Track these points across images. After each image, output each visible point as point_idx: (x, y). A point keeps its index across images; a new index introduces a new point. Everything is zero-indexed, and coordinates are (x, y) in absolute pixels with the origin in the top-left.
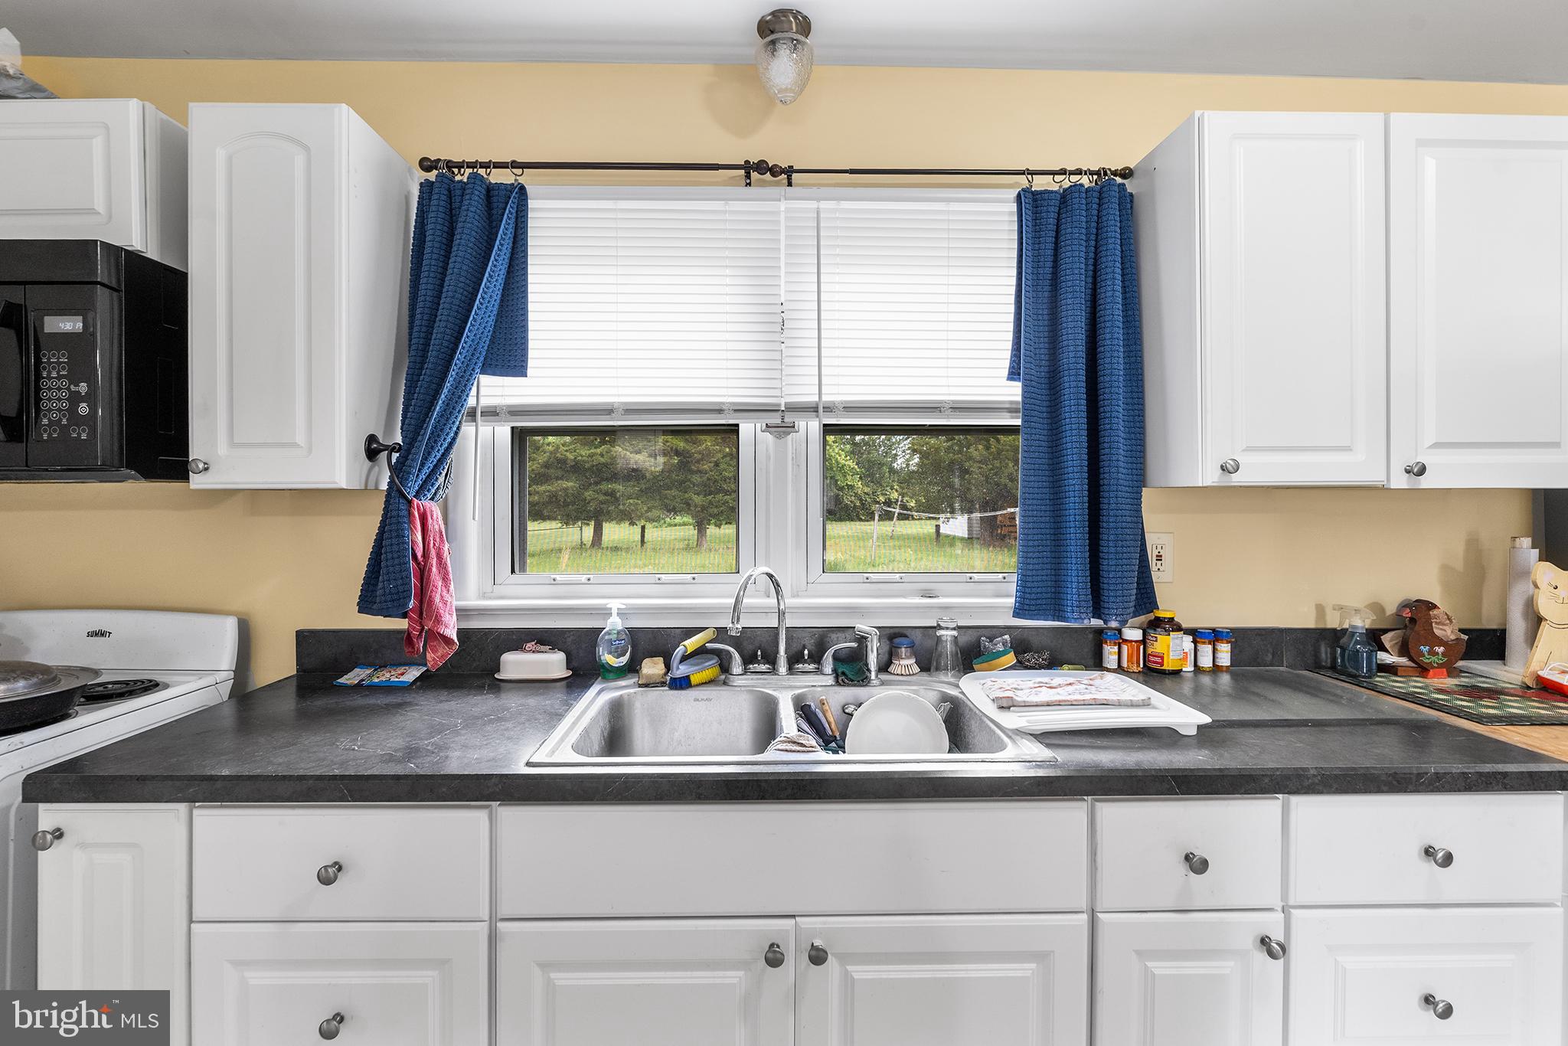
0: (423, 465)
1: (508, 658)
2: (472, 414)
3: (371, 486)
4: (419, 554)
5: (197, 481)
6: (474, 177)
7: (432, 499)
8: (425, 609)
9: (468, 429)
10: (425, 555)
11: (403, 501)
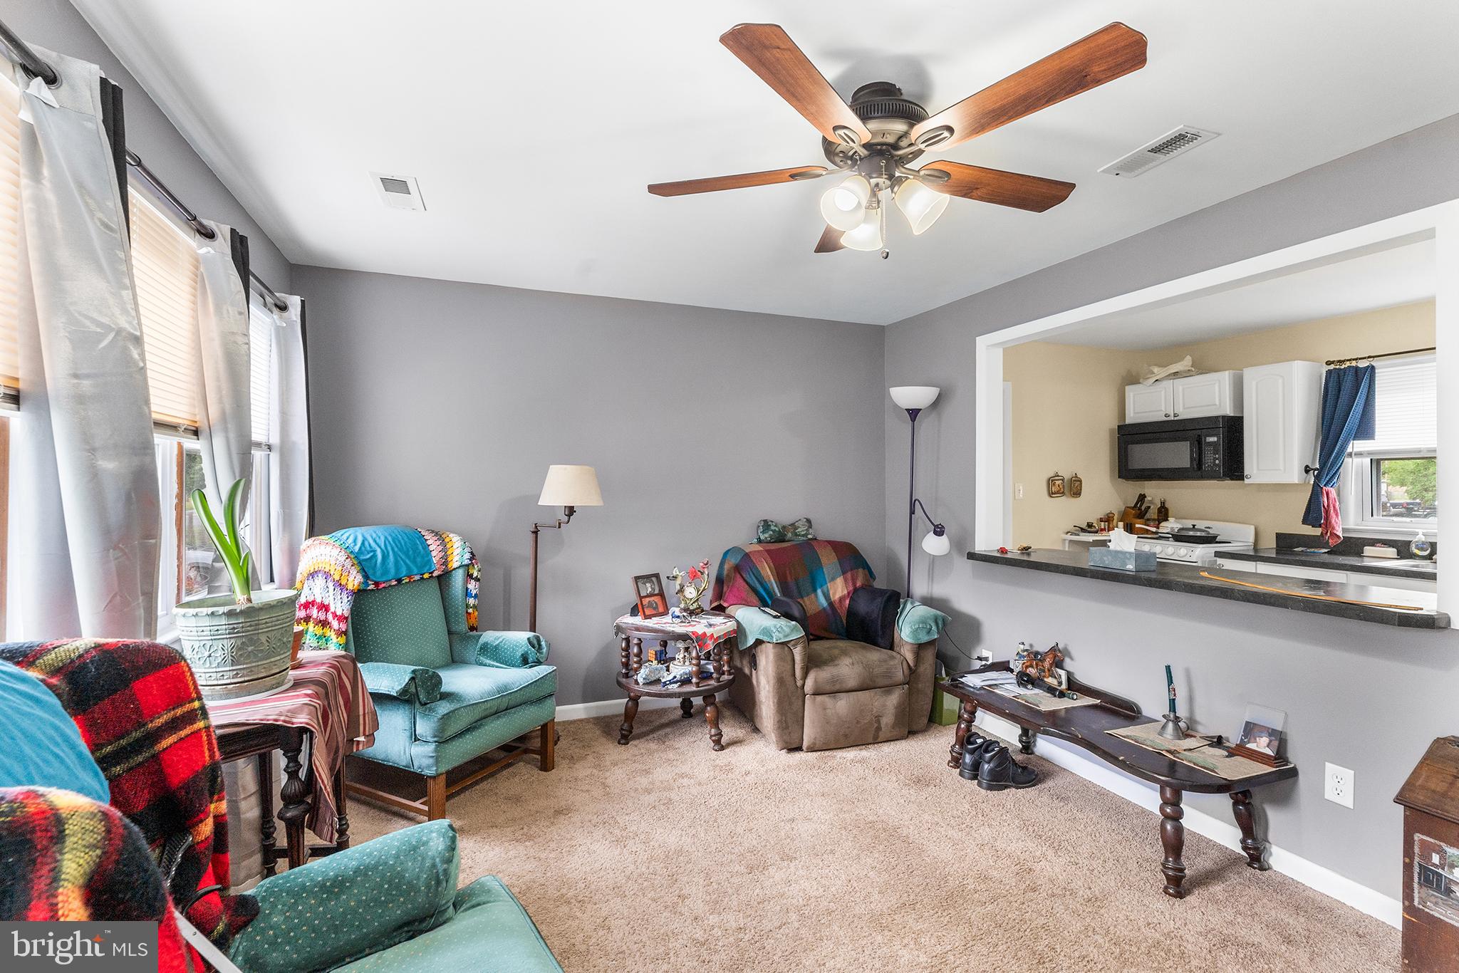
0: (1327, 475)
1: (1366, 548)
2: (1350, 455)
3: (1307, 481)
4: (1326, 506)
5: (1246, 481)
6: (1349, 366)
7: (1332, 486)
8: (1328, 525)
9: (1348, 460)
10: (1328, 506)
11: (1319, 488)
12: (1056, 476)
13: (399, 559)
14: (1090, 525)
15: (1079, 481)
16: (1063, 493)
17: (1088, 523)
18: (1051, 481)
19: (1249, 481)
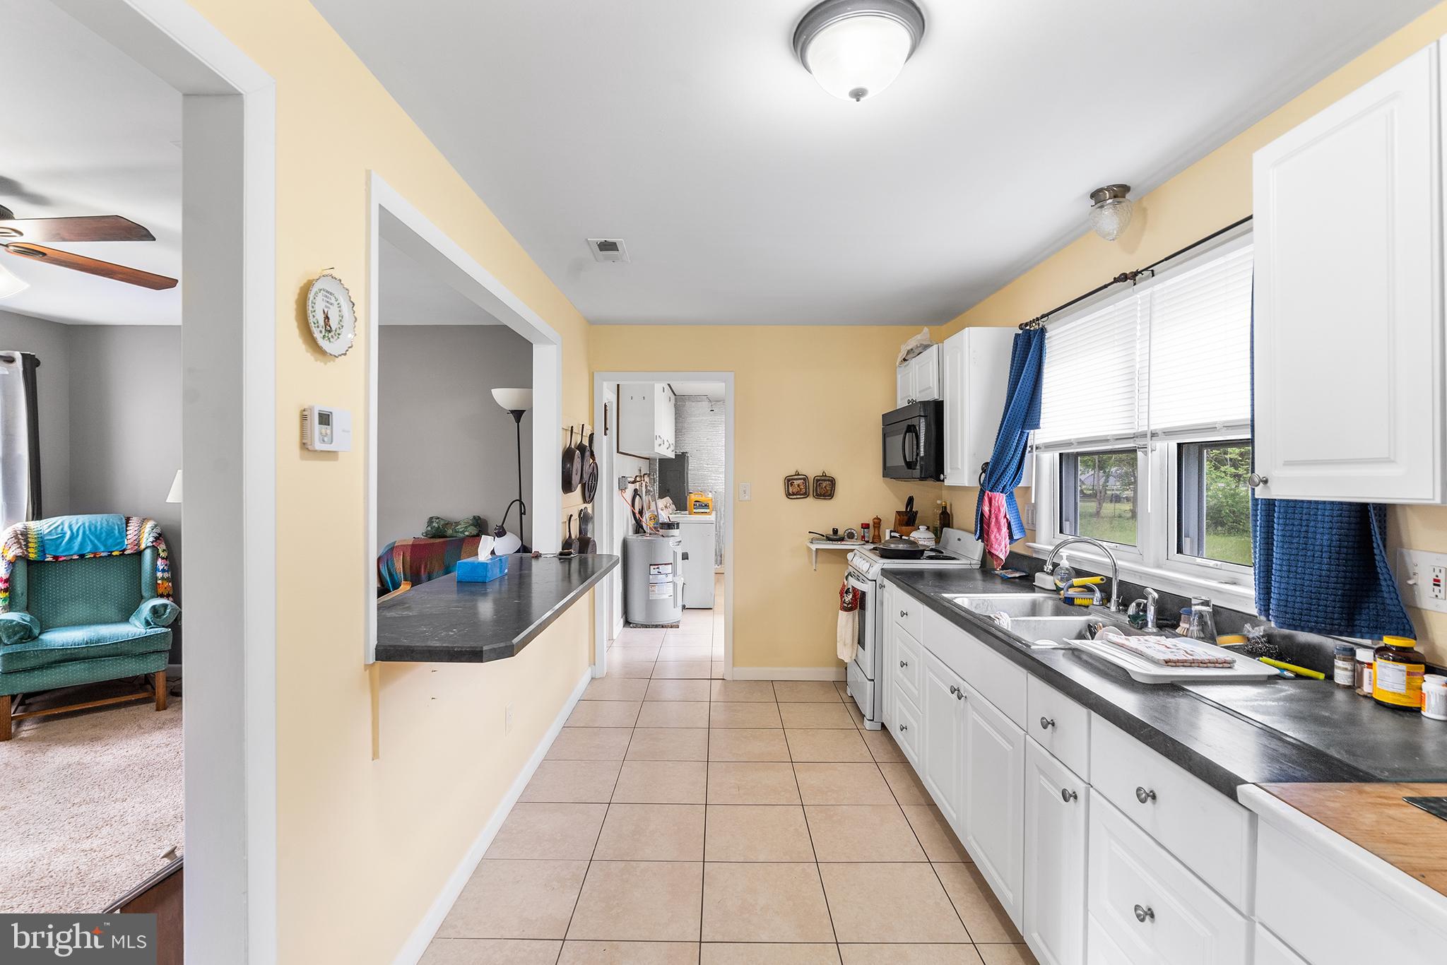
5: (945, 482)
6: (1027, 331)
7: (1001, 492)
10: (990, 517)
11: (982, 493)
12: (796, 475)
13: (87, 539)
14: (835, 531)
15: (829, 480)
16: (805, 494)
17: (834, 529)
18: (789, 480)
19: (947, 483)
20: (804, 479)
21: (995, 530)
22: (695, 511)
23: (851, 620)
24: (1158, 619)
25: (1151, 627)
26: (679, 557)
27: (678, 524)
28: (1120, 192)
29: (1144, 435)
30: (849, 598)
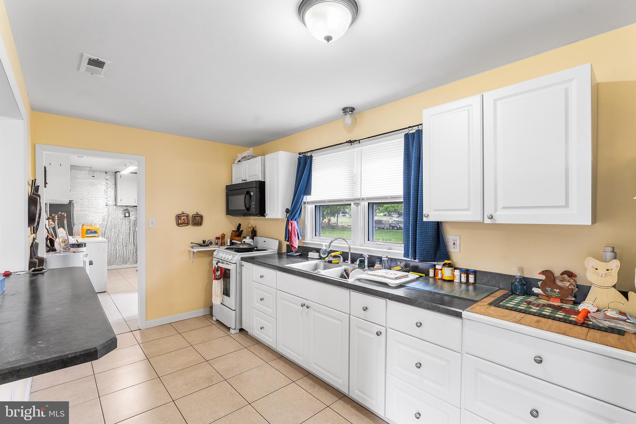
0: (292, 214)
1: (309, 253)
3: (285, 218)
6: (304, 156)
7: (295, 221)
9: (304, 205)
10: (291, 231)
11: (288, 221)
12: (182, 214)
14: (204, 242)
15: (200, 216)
16: (187, 223)
17: (203, 241)
18: (178, 217)
19: (267, 217)
20: (187, 216)
21: (294, 236)
22: (87, 235)
23: (220, 284)
24: (368, 264)
25: (366, 268)
26: (88, 263)
27: (85, 244)
28: (352, 109)
29: (359, 199)
30: (218, 273)
